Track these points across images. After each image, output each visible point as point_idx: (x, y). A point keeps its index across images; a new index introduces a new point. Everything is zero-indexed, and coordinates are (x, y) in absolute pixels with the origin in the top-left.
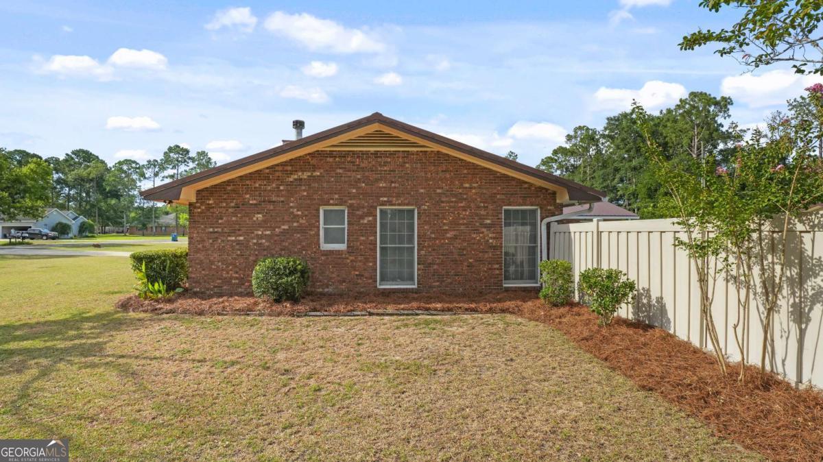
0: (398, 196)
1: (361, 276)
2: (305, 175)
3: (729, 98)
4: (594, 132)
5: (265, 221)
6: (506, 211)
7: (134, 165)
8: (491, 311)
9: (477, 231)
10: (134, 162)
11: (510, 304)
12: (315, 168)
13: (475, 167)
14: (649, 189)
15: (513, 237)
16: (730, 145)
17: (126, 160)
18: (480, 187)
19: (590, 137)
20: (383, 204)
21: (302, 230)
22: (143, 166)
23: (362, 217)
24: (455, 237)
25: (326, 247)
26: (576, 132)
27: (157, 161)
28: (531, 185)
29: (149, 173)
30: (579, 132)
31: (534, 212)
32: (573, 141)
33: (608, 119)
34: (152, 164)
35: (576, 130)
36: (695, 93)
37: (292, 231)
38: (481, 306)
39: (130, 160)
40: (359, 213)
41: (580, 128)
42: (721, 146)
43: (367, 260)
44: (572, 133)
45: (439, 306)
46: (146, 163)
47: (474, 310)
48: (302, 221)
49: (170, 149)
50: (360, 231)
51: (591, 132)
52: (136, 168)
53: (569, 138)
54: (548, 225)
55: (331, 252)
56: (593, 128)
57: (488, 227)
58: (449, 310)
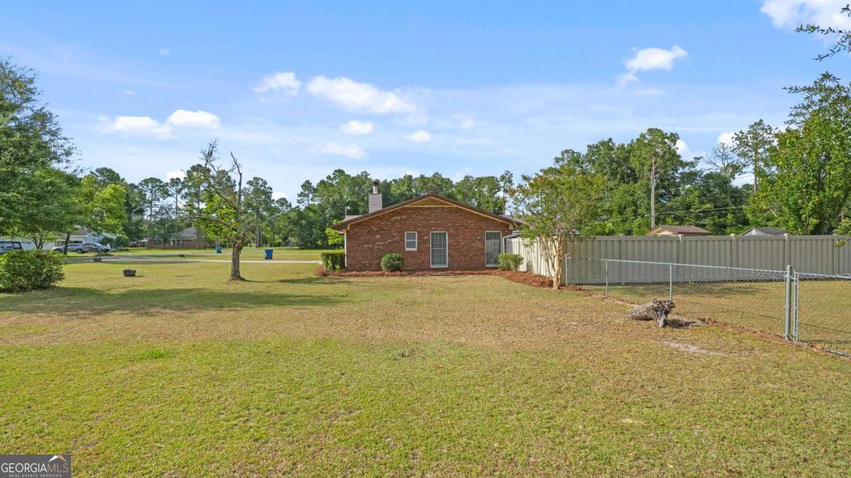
0: (439, 227)
1: (423, 262)
2: (399, 218)
3: (676, 134)
4: (579, 154)
5: (380, 238)
6: (487, 233)
7: (158, 184)
8: (480, 274)
9: (474, 242)
10: (159, 180)
11: (487, 271)
12: (402, 215)
13: (473, 214)
14: (620, 206)
15: (489, 245)
16: (687, 170)
17: (151, 178)
18: (475, 223)
19: (576, 159)
20: (433, 230)
21: (397, 242)
22: (167, 184)
23: (424, 236)
24: (464, 245)
25: (407, 249)
26: (563, 155)
27: (179, 179)
28: (498, 221)
29: (172, 190)
30: (566, 155)
31: (499, 233)
32: (561, 163)
33: (588, 146)
34: (175, 182)
35: (563, 153)
36: (652, 129)
37: (393, 242)
38: (475, 272)
39: (154, 179)
40: (423, 234)
41: (567, 151)
42: (681, 170)
43: (426, 255)
44: (560, 156)
45: (459, 272)
46: (169, 181)
47: (473, 274)
48: (397, 238)
49: (194, 168)
50: (422, 242)
51: (575, 155)
52: (161, 186)
53: (557, 160)
54: (505, 240)
55: (410, 252)
56: (578, 151)
57: (479, 240)
58: (463, 274)
